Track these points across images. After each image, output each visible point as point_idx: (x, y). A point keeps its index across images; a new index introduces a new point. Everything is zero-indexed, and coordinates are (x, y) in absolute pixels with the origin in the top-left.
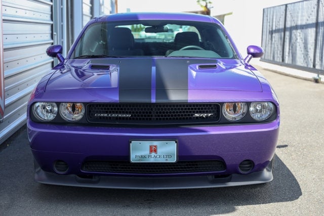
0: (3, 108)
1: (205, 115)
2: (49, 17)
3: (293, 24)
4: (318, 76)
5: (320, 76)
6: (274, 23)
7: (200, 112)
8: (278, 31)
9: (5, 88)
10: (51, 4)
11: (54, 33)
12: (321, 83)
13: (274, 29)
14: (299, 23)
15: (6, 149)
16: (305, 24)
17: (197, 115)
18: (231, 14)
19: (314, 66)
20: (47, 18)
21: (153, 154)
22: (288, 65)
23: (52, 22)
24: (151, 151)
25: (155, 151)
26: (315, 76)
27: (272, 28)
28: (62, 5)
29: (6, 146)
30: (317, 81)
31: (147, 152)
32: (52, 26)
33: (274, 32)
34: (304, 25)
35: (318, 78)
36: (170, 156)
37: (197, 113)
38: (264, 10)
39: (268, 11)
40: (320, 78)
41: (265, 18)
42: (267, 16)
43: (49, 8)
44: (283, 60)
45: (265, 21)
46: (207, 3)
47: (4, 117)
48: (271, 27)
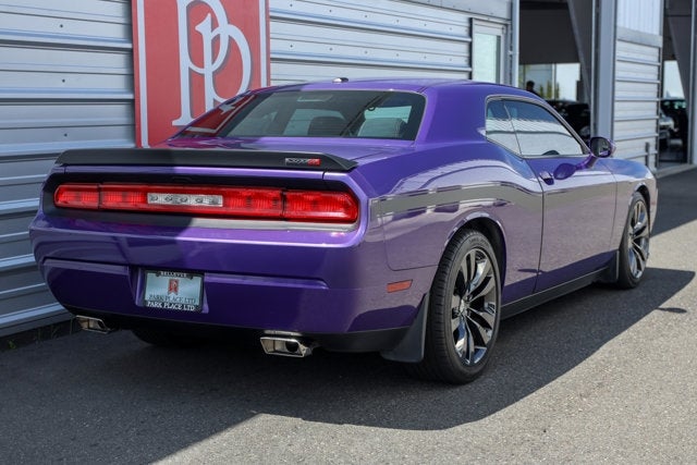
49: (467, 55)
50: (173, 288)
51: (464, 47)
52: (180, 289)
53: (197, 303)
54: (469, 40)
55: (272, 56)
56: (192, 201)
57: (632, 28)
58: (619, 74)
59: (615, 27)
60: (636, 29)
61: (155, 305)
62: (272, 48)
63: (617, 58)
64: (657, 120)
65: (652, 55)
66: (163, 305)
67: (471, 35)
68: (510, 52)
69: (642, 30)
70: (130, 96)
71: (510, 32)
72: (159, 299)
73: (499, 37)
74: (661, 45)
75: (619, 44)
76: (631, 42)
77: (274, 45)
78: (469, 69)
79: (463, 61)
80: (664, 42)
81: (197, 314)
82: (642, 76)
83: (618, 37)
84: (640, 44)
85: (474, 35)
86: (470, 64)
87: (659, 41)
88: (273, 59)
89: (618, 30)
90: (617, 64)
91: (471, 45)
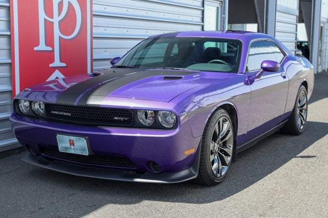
1: (122, 119)
7: (119, 116)
17: (116, 118)
21: (72, 147)
24: (71, 144)
25: (73, 144)
31: (68, 145)
36: (83, 150)
37: (117, 116)
49: (201, 16)
51: (200, 13)
54: (203, 9)
55: (94, 13)
57: (284, 5)
58: (277, 28)
59: (276, 4)
60: (286, 6)
62: (94, 9)
63: (276, 20)
64: (295, 51)
65: (293, 19)
67: (203, 6)
68: (223, 16)
69: (289, 6)
70: (8, 33)
71: (223, 5)
73: (218, 8)
74: (298, 15)
75: (277, 13)
76: (283, 13)
77: (95, 8)
78: (202, 24)
79: (199, 20)
80: (299, 13)
82: (288, 30)
83: (277, 10)
84: (288, 14)
85: (205, 6)
86: (203, 21)
87: (297, 13)
88: (94, 15)
89: (277, 6)
90: (277, 23)
91: (203, 11)
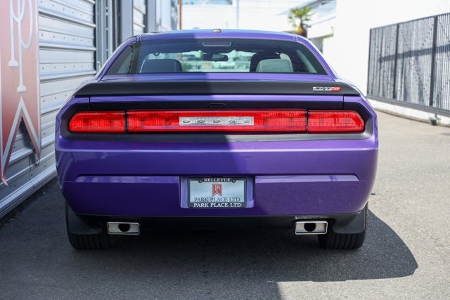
0: (39, 149)
2: (91, 43)
3: (406, 50)
4: (436, 116)
5: (439, 116)
6: (384, 48)
8: (388, 58)
9: (42, 126)
10: (94, 26)
11: (98, 62)
12: (440, 125)
13: (383, 55)
14: (413, 48)
15: (42, 197)
16: (420, 49)
18: (331, 35)
19: (431, 103)
20: (89, 43)
22: (400, 104)
23: (94, 49)
26: (432, 116)
27: (381, 55)
28: (107, 27)
29: (43, 195)
30: (434, 123)
32: (95, 53)
33: (383, 60)
34: (419, 51)
35: (435, 119)
38: (371, 31)
39: (375, 32)
40: (439, 119)
41: (373, 42)
42: (375, 39)
43: (91, 31)
44: (395, 97)
45: (373, 46)
46: (302, 21)
47: (41, 160)
48: (379, 53)
50: (217, 191)
52: (224, 191)
53: (242, 201)
56: (225, 121)
61: (202, 206)
66: (209, 204)
72: (204, 200)
81: (243, 210)
